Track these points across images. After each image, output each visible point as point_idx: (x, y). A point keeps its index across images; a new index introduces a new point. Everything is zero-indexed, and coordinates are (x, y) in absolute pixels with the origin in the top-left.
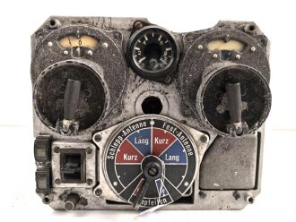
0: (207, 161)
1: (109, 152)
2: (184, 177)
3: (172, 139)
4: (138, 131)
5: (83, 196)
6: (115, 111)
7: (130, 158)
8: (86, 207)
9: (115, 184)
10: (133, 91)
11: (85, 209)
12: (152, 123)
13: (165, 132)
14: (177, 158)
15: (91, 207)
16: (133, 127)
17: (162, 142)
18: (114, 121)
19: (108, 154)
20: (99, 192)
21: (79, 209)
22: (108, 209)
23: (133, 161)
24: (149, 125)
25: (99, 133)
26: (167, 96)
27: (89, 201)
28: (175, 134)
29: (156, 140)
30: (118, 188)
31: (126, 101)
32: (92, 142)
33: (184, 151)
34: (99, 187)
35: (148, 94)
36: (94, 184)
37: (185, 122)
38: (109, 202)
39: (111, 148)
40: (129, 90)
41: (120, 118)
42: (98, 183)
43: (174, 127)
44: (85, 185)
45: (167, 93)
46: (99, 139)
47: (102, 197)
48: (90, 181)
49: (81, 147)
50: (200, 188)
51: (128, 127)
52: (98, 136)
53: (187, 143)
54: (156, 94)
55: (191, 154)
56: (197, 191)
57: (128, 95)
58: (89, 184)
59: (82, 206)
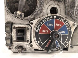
0: (75, 34)
1: (37, 29)
2: (66, 40)
3: (63, 24)
4: (49, 20)
5: (25, 47)
6: (39, 12)
7: (45, 32)
8: (26, 52)
9: (39, 42)
10: (46, 4)
11: (25, 53)
12: (55, 17)
13: (60, 21)
14: (64, 32)
15: (28, 52)
16: (47, 18)
17: (58, 25)
18: (38, 16)
19: (36, 30)
20: (31, 45)
21: (23, 52)
22: (35, 53)
23: (46, 33)
24: (53, 18)
25: (32, 21)
26: (60, 7)
27: (27, 49)
28: (64, 22)
29: (56, 24)
30: (40, 44)
31: (44, 8)
32: (29, 25)
33: (67, 29)
34: (32, 43)
35: (52, 6)
36: (30, 42)
37: (67, 18)
38: (35, 50)
39: (37, 27)
40: (45, 4)
41: (41, 16)
42: (31, 42)
43: (64, 19)
44: (26, 43)
45: (60, 6)
46: (32, 23)
47: (33, 48)
48: (28, 41)
49: (24, 27)
50: (71, 45)
51: (45, 18)
52: (32, 22)
53: (69, 26)
54: (56, 6)
55: (70, 30)
56: (70, 46)
57: (44, 6)
58: (28, 42)
59: (24, 51)
